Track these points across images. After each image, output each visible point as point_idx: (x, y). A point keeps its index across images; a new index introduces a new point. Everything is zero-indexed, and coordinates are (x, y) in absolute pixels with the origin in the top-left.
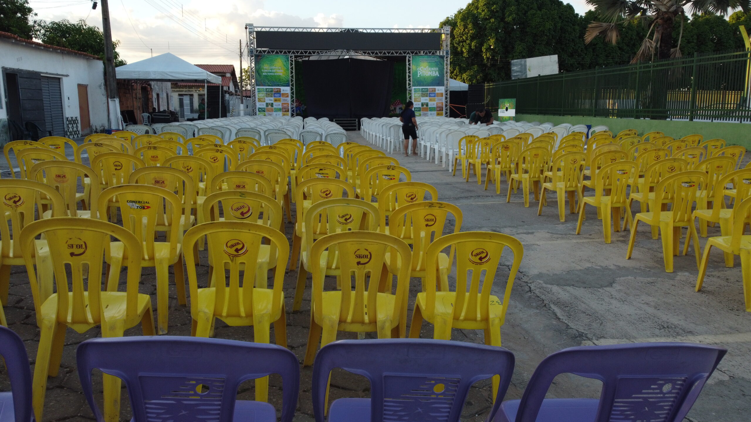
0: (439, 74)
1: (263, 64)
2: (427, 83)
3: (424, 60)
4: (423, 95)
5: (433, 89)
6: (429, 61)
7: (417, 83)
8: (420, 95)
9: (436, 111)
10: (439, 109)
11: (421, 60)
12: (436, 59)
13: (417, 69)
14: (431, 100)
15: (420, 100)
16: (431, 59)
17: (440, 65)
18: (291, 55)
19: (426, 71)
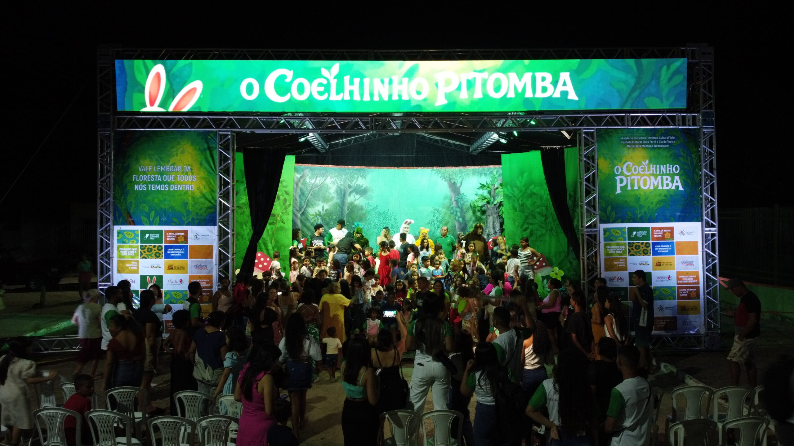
0: (685, 184)
1: (137, 159)
2: (645, 213)
3: (635, 140)
4: (634, 250)
5: (665, 231)
6: (651, 146)
7: (614, 213)
8: (625, 248)
9: (677, 301)
10: (684, 292)
11: (624, 140)
12: (673, 140)
13: (613, 168)
14: (658, 265)
15: (626, 264)
16: (657, 140)
17: (685, 155)
18: (222, 131)
19: (644, 175)
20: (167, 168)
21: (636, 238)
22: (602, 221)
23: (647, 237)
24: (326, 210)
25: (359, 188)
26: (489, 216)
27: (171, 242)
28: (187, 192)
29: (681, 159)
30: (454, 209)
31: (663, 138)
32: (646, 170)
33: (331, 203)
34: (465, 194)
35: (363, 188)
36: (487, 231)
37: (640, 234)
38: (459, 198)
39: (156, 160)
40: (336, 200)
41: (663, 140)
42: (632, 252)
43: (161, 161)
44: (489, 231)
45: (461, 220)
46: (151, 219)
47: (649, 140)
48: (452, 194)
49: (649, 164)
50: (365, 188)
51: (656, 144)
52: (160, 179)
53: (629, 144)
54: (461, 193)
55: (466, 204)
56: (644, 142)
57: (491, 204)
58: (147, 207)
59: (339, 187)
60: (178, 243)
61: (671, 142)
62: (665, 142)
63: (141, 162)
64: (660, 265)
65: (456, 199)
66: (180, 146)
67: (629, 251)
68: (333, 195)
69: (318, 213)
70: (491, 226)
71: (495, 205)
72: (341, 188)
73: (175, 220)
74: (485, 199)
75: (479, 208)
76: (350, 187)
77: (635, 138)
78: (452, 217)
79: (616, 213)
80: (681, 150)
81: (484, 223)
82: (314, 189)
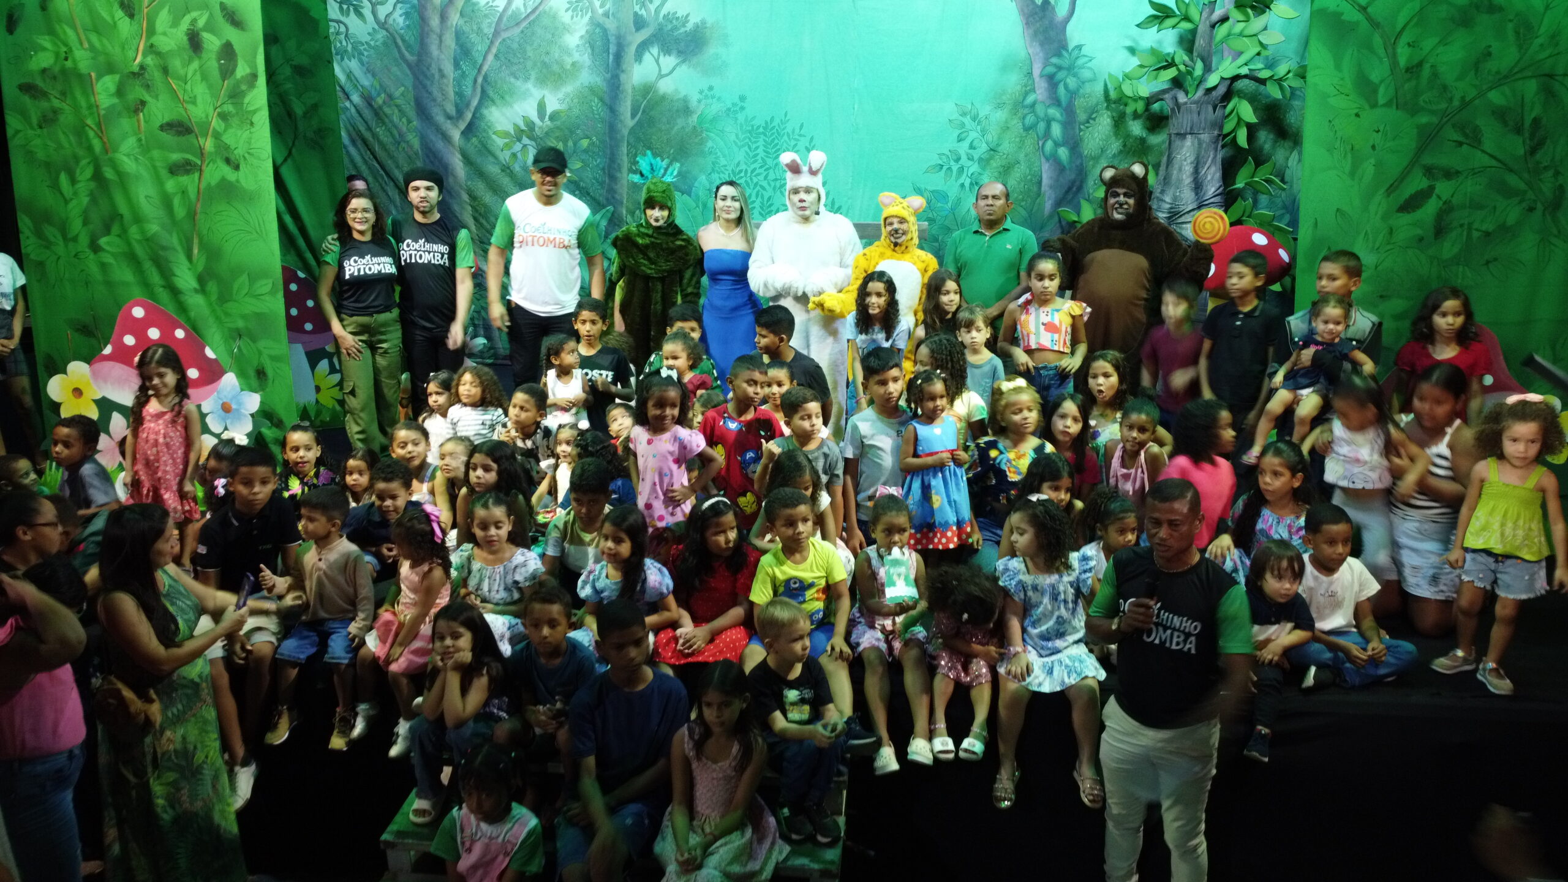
24: (552, 118)
25: (676, 28)
26: (1182, 136)
30: (1040, 110)
33: (569, 89)
34: (1084, 51)
35: (690, 26)
36: (1168, 199)
38: (1060, 68)
40: (588, 77)
44: (1175, 198)
45: (1063, 153)
48: (1036, 50)
50: (697, 26)
54: (1070, 47)
55: (1087, 89)
57: (1191, 90)
59: (599, 25)
65: (1050, 70)
68: (576, 56)
69: (524, 128)
70: (1187, 180)
71: (1209, 91)
72: (605, 31)
74: (1171, 64)
75: (1140, 107)
76: (639, 23)
78: (1029, 142)
81: (1157, 167)
82: (504, 35)
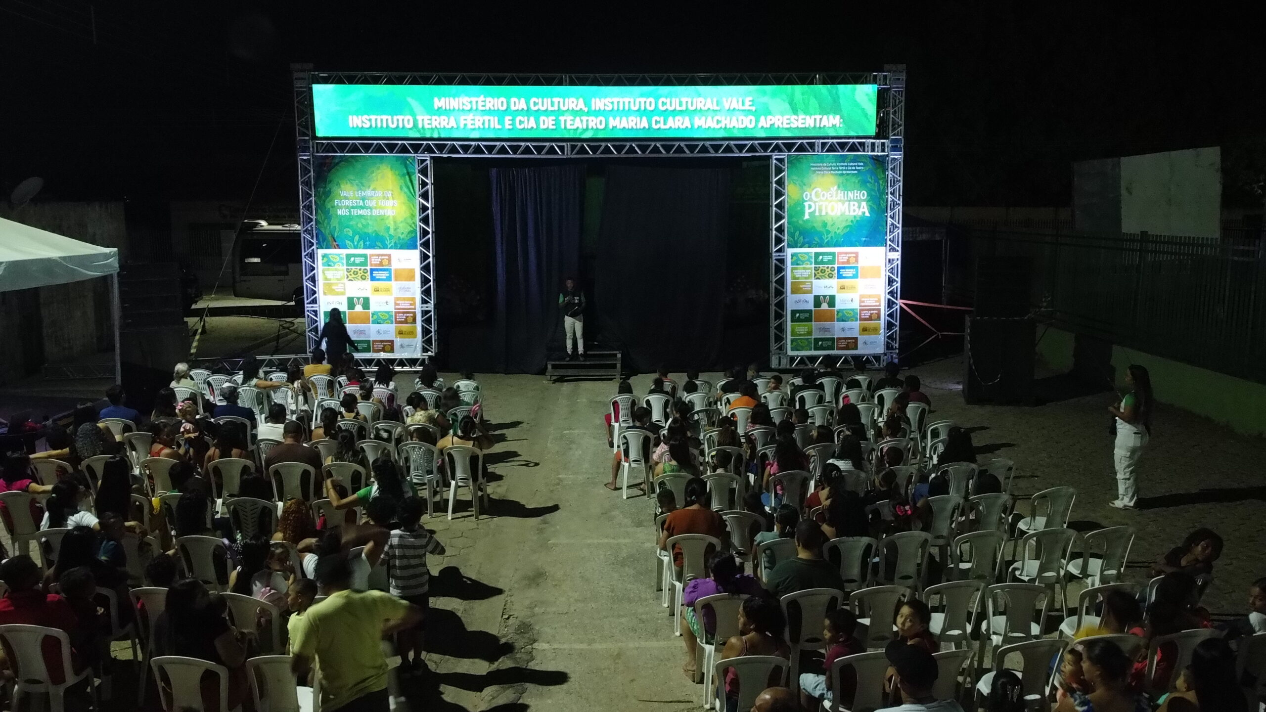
0: (871, 210)
1: (338, 184)
2: (832, 238)
3: (824, 167)
4: (819, 274)
5: (850, 255)
6: (840, 172)
7: (801, 238)
8: (811, 273)
9: (858, 322)
10: (866, 315)
11: (814, 167)
12: (861, 166)
13: (802, 195)
14: (842, 288)
15: (812, 287)
16: (846, 166)
17: (873, 182)
18: (420, 156)
19: (831, 201)
20: (368, 193)
21: (822, 262)
22: (790, 246)
23: (832, 262)
27: (376, 265)
28: (389, 216)
29: (868, 185)
31: (851, 164)
32: (834, 195)
37: (826, 258)
39: (357, 185)
41: (852, 166)
42: (818, 276)
43: (361, 186)
46: (356, 243)
47: (838, 166)
49: (837, 190)
51: (845, 170)
52: (361, 204)
53: (819, 170)
56: (833, 168)
58: (351, 232)
60: (383, 266)
61: (859, 168)
62: (854, 168)
63: (342, 186)
64: (844, 288)
66: (379, 171)
67: (815, 275)
73: (378, 244)
77: (825, 165)
79: (804, 238)
80: (869, 176)
